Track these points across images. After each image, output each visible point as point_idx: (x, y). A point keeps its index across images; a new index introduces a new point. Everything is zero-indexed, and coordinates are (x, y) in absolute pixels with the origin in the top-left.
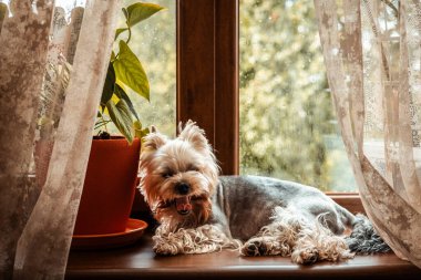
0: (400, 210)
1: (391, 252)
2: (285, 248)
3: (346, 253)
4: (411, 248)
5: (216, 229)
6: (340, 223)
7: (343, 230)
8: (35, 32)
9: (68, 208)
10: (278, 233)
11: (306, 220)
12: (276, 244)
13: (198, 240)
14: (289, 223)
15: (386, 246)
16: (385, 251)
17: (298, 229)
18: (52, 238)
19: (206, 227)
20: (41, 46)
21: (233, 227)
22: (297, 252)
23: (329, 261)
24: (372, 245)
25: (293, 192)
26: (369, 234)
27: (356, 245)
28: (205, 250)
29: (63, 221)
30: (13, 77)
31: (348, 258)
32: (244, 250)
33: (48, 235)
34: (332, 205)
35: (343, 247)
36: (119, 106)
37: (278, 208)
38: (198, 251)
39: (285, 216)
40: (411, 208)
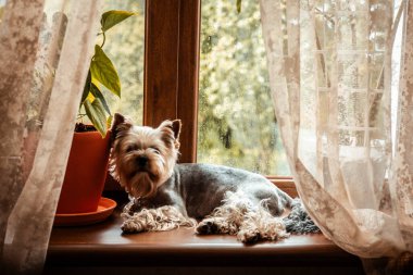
0: (326, 203)
1: (320, 233)
2: (233, 228)
3: (283, 233)
4: (335, 233)
5: (174, 210)
6: (280, 205)
7: (283, 211)
8: (25, 47)
9: (51, 194)
10: (228, 214)
11: (251, 203)
12: (225, 224)
13: (158, 219)
14: (238, 206)
15: (316, 228)
16: (315, 231)
17: (244, 211)
18: (37, 220)
19: (166, 207)
20: (30, 59)
21: (190, 208)
22: (242, 232)
23: (268, 240)
24: (305, 225)
25: (242, 178)
26: (303, 216)
27: (292, 225)
28: (165, 228)
29: (46, 206)
30: (5, 85)
31: (284, 238)
32: (199, 229)
33: (33, 218)
34: (274, 190)
35: (281, 228)
36: (94, 104)
37: (229, 193)
38: (159, 228)
39: (234, 200)
40: (335, 201)
